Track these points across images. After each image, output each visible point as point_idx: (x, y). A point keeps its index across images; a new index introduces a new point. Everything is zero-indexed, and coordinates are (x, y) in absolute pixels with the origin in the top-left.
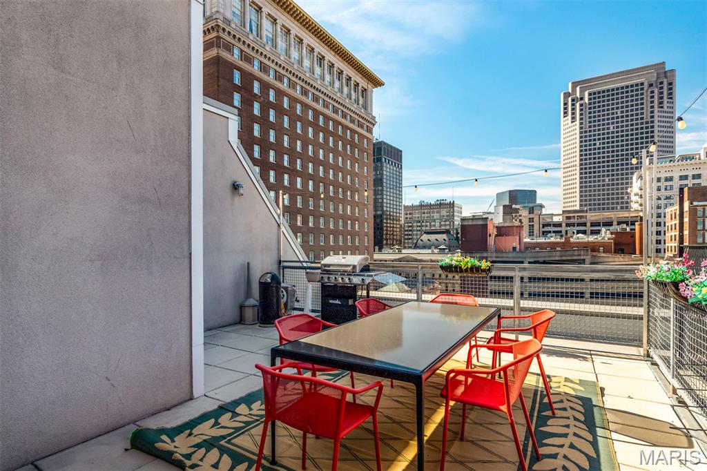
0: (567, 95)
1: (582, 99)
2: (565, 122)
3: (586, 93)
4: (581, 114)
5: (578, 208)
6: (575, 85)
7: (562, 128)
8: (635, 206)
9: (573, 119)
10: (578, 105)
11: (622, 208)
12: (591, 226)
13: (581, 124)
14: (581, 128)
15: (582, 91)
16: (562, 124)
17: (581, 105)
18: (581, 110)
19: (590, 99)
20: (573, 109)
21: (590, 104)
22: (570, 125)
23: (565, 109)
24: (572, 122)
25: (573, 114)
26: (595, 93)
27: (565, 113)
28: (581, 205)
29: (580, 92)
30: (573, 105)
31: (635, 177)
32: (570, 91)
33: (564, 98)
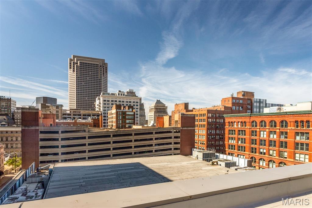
0: (71, 60)
1: (77, 63)
2: (70, 72)
3: (79, 62)
4: (77, 70)
5: (75, 108)
6: (74, 57)
8: (97, 109)
9: (74, 71)
10: (75, 65)
11: (91, 110)
12: (83, 116)
13: (77, 74)
14: (77, 75)
15: (77, 60)
17: (77, 66)
18: (77, 68)
19: (80, 65)
20: (73, 67)
21: (80, 66)
22: (72, 73)
23: (70, 65)
24: (73, 72)
25: (73, 69)
26: (82, 63)
28: (77, 107)
29: (76, 60)
30: (73, 65)
31: (97, 98)
32: (72, 59)
33: (70, 61)
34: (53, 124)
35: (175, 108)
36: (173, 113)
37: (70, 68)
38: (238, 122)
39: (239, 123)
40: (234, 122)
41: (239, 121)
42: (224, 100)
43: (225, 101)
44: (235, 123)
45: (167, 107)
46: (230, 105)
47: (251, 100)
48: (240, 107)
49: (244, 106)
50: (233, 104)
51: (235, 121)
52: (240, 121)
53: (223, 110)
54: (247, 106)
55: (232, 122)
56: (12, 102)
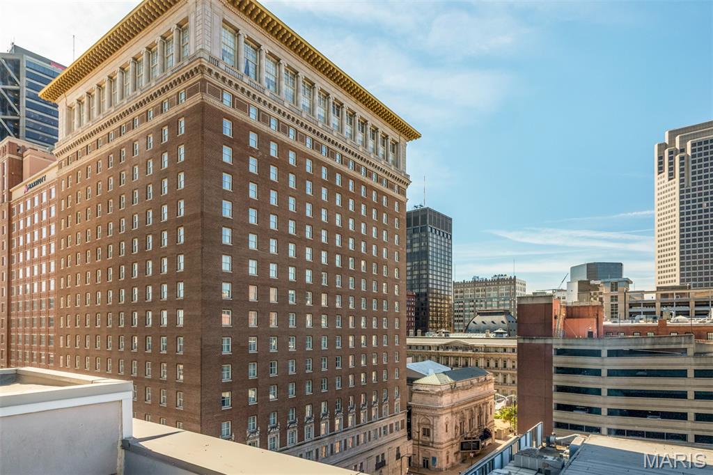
0: (662, 147)
1: (682, 150)
2: (660, 180)
3: (689, 143)
4: (682, 170)
6: (673, 134)
7: (656, 187)
9: (672, 176)
10: (677, 157)
12: (696, 306)
13: (682, 181)
14: (682, 186)
15: (683, 141)
16: (656, 181)
17: (682, 158)
18: (682, 164)
19: (693, 151)
20: (671, 164)
21: (693, 156)
22: (667, 182)
23: (660, 163)
24: (670, 180)
25: (670, 169)
26: (699, 144)
28: (682, 280)
29: (680, 143)
30: (670, 158)
32: (667, 143)
33: (659, 150)
34: (595, 332)
37: (661, 169)
56: (517, 285)
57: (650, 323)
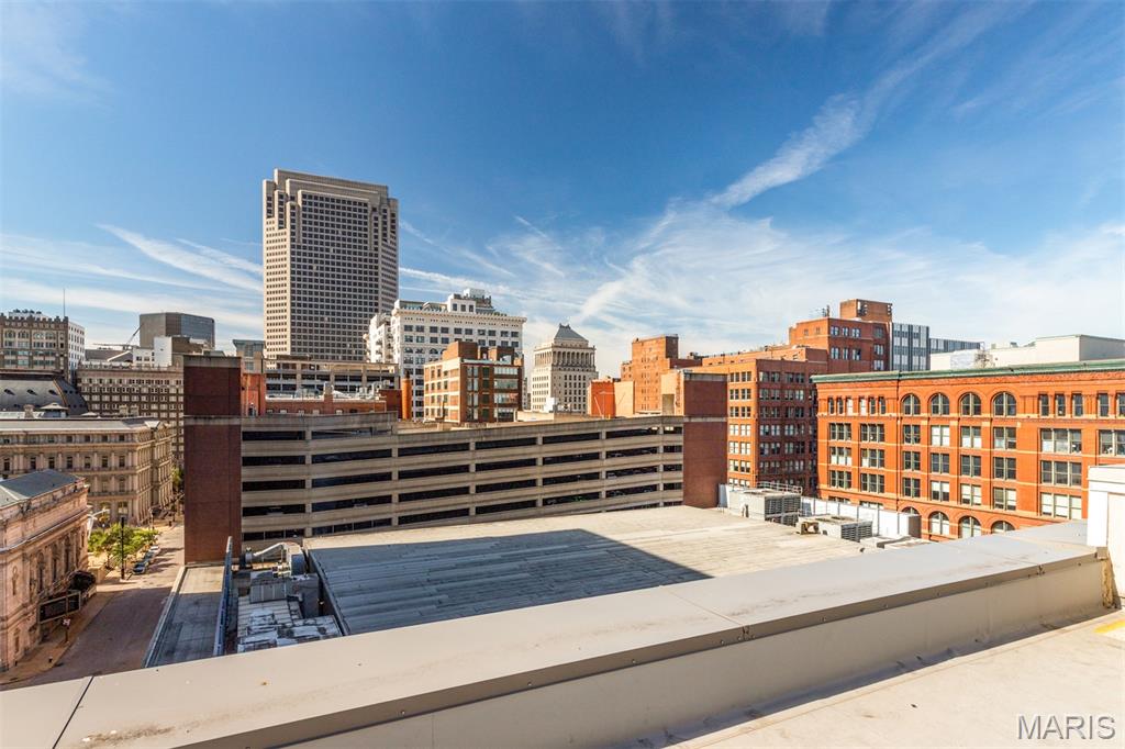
0: (272, 186)
1: (293, 199)
2: (269, 226)
3: (300, 192)
4: (293, 221)
5: (288, 353)
6: (283, 175)
7: (265, 233)
8: (374, 358)
9: (282, 224)
10: (288, 204)
11: (344, 358)
12: (336, 380)
13: (293, 234)
14: (293, 240)
15: (294, 188)
16: (265, 227)
17: (293, 207)
18: (292, 214)
19: (304, 203)
20: (280, 210)
21: (304, 209)
22: (277, 231)
23: (269, 205)
24: (280, 228)
25: (281, 216)
26: (310, 197)
27: (269, 211)
28: (293, 350)
29: (291, 188)
30: (281, 203)
31: (374, 321)
32: (276, 181)
33: (268, 189)
34: (256, 408)
35: (633, 355)
36: (627, 371)
37: (270, 213)
38: (860, 399)
39: (864, 403)
40: (847, 399)
41: (861, 394)
42: (804, 327)
43: (806, 331)
44: (850, 403)
45: (593, 349)
46: (823, 345)
47: (883, 328)
48: (854, 352)
49: (866, 348)
50: (833, 341)
51: (849, 394)
52: (867, 395)
53: (804, 360)
54: (872, 349)
55: (839, 399)
56: (70, 332)
57: (312, 399)
